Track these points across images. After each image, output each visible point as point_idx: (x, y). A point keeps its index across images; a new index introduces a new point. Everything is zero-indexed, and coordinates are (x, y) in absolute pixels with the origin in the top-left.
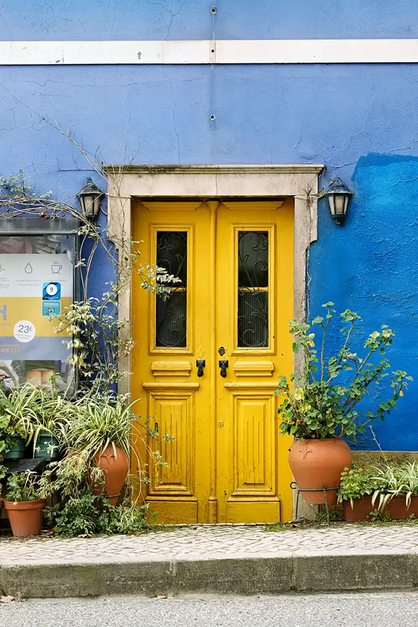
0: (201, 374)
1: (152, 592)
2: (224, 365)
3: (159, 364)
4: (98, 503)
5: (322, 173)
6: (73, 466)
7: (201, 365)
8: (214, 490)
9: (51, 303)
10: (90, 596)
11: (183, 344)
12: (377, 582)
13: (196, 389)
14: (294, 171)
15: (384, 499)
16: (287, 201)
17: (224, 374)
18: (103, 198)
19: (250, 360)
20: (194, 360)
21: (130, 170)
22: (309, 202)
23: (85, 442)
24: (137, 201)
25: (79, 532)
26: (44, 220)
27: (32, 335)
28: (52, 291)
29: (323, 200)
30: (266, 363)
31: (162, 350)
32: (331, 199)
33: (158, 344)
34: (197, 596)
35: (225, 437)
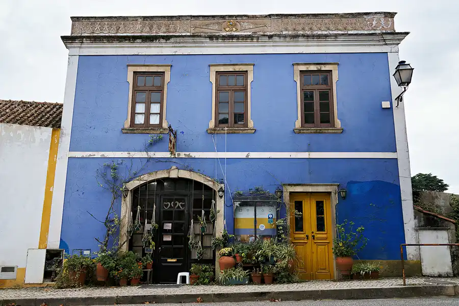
0: (308, 239)
1: (315, 299)
2: (313, 236)
3: (296, 236)
4: (289, 274)
5: (338, 186)
6: (283, 263)
7: (307, 236)
8: (312, 270)
9: (270, 220)
10: (298, 300)
11: (302, 231)
12: (375, 296)
13: (306, 243)
14: (331, 185)
15: (364, 273)
16: (329, 193)
17: (314, 239)
18: (282, 192)
19: (320, 235)
20: (305, 235)
21: (289, 185)
22: (335, 193)
23: (285, 257)
24: (291, 193)
25: (284, 282)
26: (268, 198)
27: (264, 228)
28: (271, 216)
29: (339, 193)
30: (325, 236)
31: (297, 232)
32: (342, 193)
33: (296, 231)
34: (327, 300)
35: (314, 255)
